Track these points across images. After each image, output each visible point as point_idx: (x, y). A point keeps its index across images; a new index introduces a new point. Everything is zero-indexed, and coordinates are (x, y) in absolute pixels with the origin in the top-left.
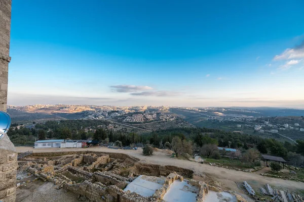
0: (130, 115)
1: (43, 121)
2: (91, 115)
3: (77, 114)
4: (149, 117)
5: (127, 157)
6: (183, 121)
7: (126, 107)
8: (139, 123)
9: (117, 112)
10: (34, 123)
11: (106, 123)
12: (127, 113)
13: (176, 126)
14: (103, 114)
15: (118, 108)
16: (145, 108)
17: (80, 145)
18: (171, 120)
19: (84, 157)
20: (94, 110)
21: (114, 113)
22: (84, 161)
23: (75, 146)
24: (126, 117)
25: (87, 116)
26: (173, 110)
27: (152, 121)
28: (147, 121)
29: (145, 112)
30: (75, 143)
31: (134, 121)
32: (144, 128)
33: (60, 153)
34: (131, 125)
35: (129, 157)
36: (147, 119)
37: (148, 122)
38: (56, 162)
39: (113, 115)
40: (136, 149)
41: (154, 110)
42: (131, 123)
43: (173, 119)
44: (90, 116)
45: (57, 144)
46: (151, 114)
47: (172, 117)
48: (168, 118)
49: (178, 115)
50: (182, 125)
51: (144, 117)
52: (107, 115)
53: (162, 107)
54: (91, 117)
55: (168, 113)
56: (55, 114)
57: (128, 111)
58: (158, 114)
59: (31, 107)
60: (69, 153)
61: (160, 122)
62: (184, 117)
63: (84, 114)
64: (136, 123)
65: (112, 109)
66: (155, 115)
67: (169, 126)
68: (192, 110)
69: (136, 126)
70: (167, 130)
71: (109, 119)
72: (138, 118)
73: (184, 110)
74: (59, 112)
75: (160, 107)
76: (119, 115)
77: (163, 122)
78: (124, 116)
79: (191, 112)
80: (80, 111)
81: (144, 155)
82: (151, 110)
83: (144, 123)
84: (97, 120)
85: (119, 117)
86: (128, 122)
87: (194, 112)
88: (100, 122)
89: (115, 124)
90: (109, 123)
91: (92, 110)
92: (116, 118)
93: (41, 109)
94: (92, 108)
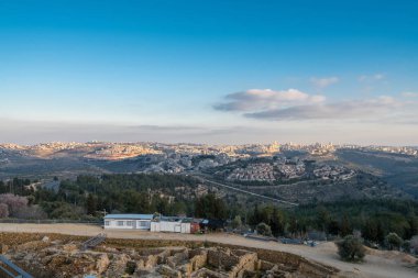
0: (242, 164)
1: (69, 175)
2: (156, 163)
3: (127, 161)
4: (287, 170)
5: (300, 261)
6: (376, 181)
7: (229, 147)
8: (264, 183)
9: (212, 157)
10: (56, 179)
11: (192, 183)
12: (234, 160)
13: (358, 195)
14: (180, 163)
15: (211, 149)
16: (275, 149)
17: (187, 227)
18: (344, 177)
19: (209, 254)
20: (161, 153)
21: (206, 161)
22: (211, 262)
23: (178, 229)
24: (232, 170)
25: (148, 165)
26: (347, 154)
27: (295, 180)
28: (284, 179)
29: (275, 158)
30: (178, 223)
31: (252, 178)
32: (275, 197)
33: (155, 241)
34: (246, 189)
35: (307, 262)
36: (283, 175)
37: (285, 183)
38: (159, 259)
39: (202, 164)
40: (312, 245)
41: (296, 153)
42: (244, 183)
43: (349, 176)
44: (154, 166)
45: (143, 224)
46: (290, 163)
47: (347, 172)
48: (335, 173)
49: (360, 167)
50: (373, 193)
51: (276, 169)
52: (190, 164)
53: (316, 147)
54: (158, 169)
55: (336, 162)
56: (86, 160)
57: (234, 155)
58: (308, 163)
59: (44, 148)
60: (170, 243)
61: (314, 184)
62: (378, 173)
63: (143, 161)
64: (256, 183)
65: (200, 152)
66: (301, 166)
67: (340, 193)
68: (400, 155)
69: (256, 191)
70: (337, 203)
71: (195, 174)
72: (262, 173)
73: (377, 152)
74: (95, 157)
75: (312, 147)
76: (216, 164)
77: (324, 183)
78: (229, 167)
79: (397, 159)
80: (133, 155)
81: (341, 260)
82: (290, 155)
83: (276, 183)
84: (172, 175)
85: (218, 169)
86: (237, 182)
87: (407, 160)
88: (179, 179)
89: (209, 184)
90: (198, 182)
91: (156, 152)
92: (210, 171)
93: (62, 151)
94: (156, 149)
